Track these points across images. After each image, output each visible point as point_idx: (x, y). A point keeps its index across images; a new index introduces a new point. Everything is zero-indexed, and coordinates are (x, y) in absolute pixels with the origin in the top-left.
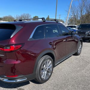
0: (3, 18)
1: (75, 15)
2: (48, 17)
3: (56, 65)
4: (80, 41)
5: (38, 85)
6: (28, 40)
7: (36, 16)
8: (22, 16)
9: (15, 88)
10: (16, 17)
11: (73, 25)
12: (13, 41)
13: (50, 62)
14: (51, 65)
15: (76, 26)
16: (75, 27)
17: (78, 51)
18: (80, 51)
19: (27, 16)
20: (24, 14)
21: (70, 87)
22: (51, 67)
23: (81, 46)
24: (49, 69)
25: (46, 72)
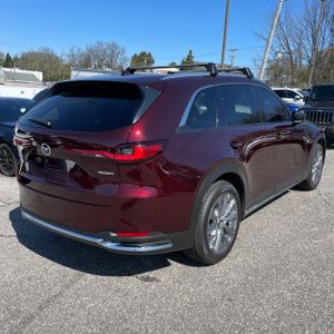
0: (19, 56)
1: (292, 48)
2: (190, 57)
3: (247, 212)
4: (319, 142)
5: (196, 268)
6: (177, 131)
7: (143, 54)
8: (91, 51)
9: (129, 275)
10: (69, 53)
11: (286, 88)
12: (138, 133)
13: (233, 202)
14: (235, 212)
15: (295, 90)
16: (292, 95)
17: (311, 174)
18: (319, 176)
19: (109, 52)
20: (100, 44)
21: (295, 275)
22: (234, 219)
23: (321, 158)
24: (227, 224)
25: (219, 233)
